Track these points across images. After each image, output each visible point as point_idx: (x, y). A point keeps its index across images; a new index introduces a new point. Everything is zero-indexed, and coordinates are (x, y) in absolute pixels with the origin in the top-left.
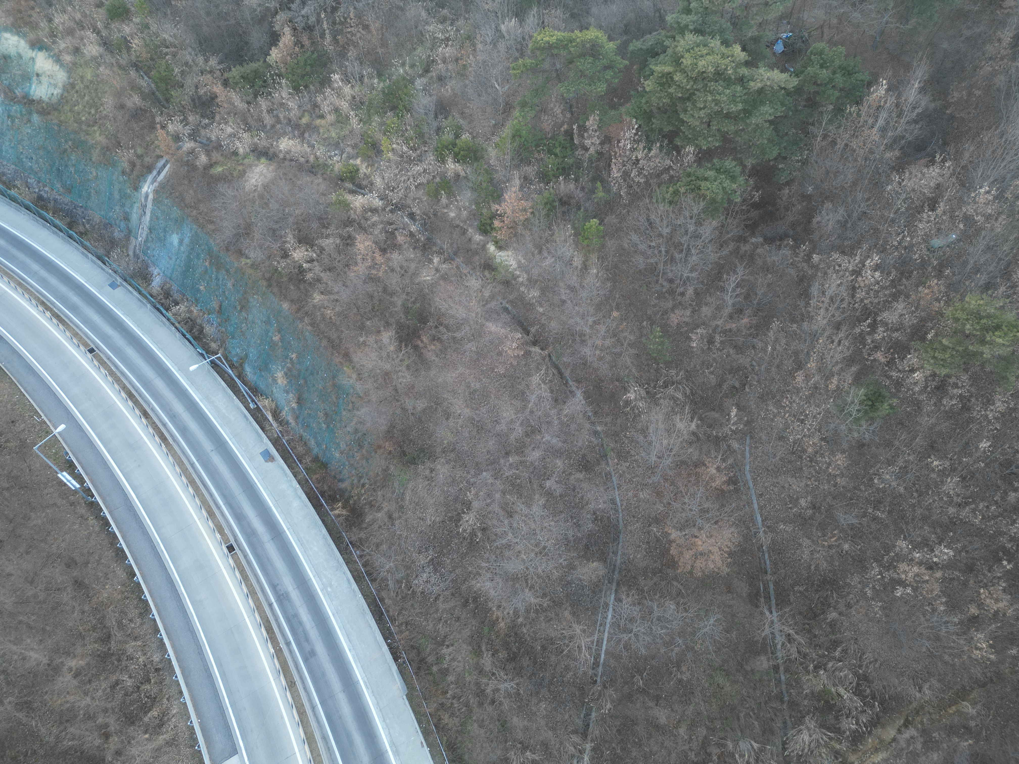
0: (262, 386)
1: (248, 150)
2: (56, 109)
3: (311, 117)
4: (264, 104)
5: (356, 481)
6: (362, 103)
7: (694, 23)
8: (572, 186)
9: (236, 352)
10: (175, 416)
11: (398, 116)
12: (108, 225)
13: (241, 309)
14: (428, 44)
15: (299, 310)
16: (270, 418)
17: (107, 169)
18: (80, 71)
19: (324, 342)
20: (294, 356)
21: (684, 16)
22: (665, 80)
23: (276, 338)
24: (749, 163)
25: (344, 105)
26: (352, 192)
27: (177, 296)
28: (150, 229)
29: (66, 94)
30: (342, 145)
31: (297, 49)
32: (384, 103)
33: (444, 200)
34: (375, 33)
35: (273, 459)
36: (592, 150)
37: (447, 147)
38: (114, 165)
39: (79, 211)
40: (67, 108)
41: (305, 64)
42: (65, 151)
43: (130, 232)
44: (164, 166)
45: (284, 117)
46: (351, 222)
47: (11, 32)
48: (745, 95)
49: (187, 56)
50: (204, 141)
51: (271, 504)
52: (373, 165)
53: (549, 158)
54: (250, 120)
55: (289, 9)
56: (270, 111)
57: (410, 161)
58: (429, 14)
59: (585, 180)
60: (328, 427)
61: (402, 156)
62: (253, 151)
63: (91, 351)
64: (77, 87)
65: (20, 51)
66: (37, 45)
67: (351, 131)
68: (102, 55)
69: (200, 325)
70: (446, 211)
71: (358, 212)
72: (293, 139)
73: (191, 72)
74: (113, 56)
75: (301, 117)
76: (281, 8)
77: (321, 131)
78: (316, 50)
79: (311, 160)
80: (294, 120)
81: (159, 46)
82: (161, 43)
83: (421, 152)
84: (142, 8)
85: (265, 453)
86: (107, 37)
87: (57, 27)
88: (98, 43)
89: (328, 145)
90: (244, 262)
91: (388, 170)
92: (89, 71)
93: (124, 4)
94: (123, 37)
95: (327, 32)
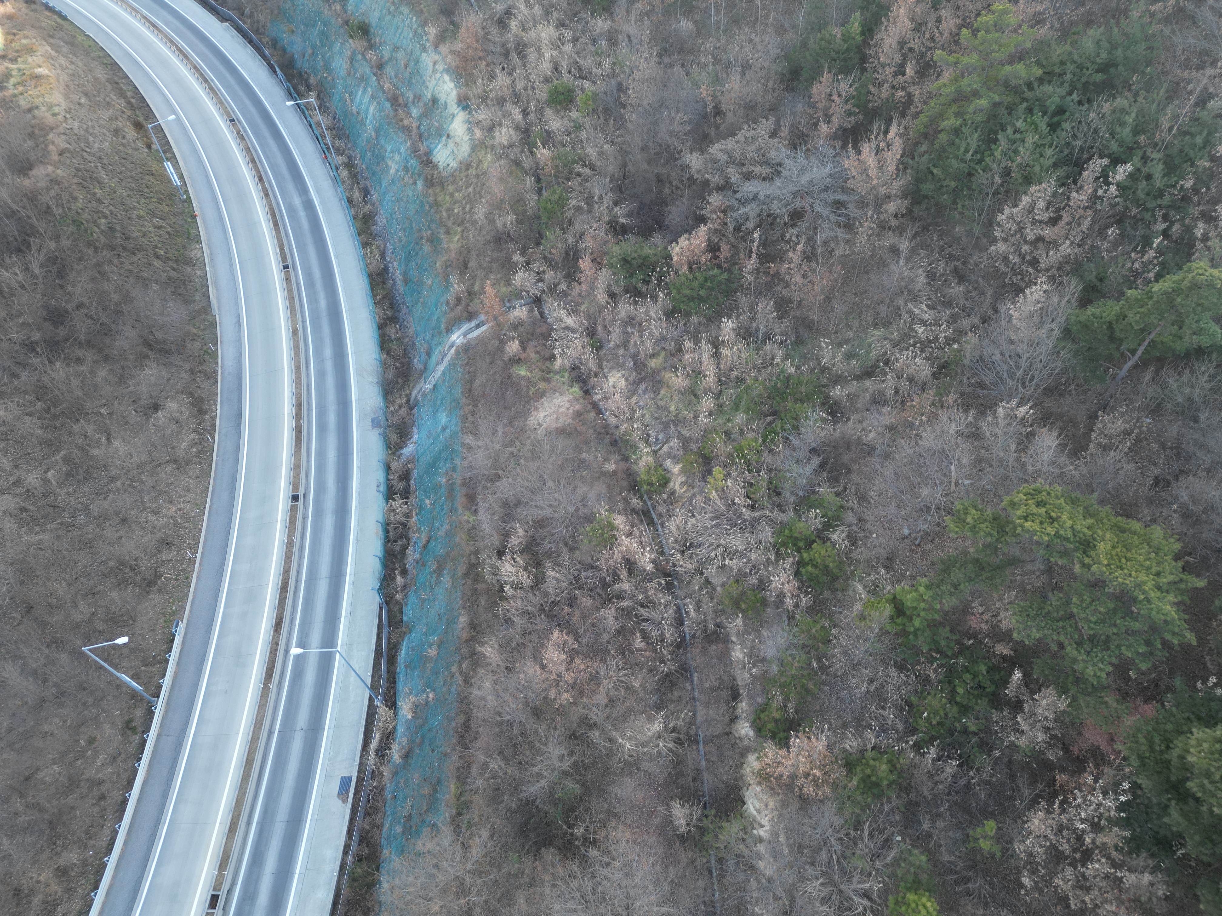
1: (567, 364)
2: (441, 184)
3: (665, 362)
15: (469, 641)
16: (374, 744)
18: (482, 154)
25: (709, 376)
27: (413, 484)
29: (458, 172)
30: (673, 429)
31: (704, 259)
32: (769, 396)
35: (346, 798)
40: (450, 189)
44: (483, 324)
49: (598, 187)
52: (689, 488)
54: (600, 320)
61: (729, 506)
62: (573, 369)
63: (295, 499)
64: (470, 171)
66: (464, 102)
67: (696, 417)
68: (511, 146)
69: (408, 540)
70: (734, 639)
71: (612, 563)
72: (627, 380)
73: (589, 211)
74: (522, 151)
75: (653, 356)
76: (725, 187)
77: (662, 392)
78: (729, 270)
79: (623, 428)
80: (642, 355)
81: (574, 162)
82: (580, 159)
83: (761, 517)
84: (585, 103)
85: (345, 782)
86: (531, 125)
87: (491, 91)
88: (518, 128)
89: (656, 418)
90: (467, 516)
91: (700, 514)
92: (489, 157)
93: (571, 91)
94: (546, 131)
95: (754, 256)
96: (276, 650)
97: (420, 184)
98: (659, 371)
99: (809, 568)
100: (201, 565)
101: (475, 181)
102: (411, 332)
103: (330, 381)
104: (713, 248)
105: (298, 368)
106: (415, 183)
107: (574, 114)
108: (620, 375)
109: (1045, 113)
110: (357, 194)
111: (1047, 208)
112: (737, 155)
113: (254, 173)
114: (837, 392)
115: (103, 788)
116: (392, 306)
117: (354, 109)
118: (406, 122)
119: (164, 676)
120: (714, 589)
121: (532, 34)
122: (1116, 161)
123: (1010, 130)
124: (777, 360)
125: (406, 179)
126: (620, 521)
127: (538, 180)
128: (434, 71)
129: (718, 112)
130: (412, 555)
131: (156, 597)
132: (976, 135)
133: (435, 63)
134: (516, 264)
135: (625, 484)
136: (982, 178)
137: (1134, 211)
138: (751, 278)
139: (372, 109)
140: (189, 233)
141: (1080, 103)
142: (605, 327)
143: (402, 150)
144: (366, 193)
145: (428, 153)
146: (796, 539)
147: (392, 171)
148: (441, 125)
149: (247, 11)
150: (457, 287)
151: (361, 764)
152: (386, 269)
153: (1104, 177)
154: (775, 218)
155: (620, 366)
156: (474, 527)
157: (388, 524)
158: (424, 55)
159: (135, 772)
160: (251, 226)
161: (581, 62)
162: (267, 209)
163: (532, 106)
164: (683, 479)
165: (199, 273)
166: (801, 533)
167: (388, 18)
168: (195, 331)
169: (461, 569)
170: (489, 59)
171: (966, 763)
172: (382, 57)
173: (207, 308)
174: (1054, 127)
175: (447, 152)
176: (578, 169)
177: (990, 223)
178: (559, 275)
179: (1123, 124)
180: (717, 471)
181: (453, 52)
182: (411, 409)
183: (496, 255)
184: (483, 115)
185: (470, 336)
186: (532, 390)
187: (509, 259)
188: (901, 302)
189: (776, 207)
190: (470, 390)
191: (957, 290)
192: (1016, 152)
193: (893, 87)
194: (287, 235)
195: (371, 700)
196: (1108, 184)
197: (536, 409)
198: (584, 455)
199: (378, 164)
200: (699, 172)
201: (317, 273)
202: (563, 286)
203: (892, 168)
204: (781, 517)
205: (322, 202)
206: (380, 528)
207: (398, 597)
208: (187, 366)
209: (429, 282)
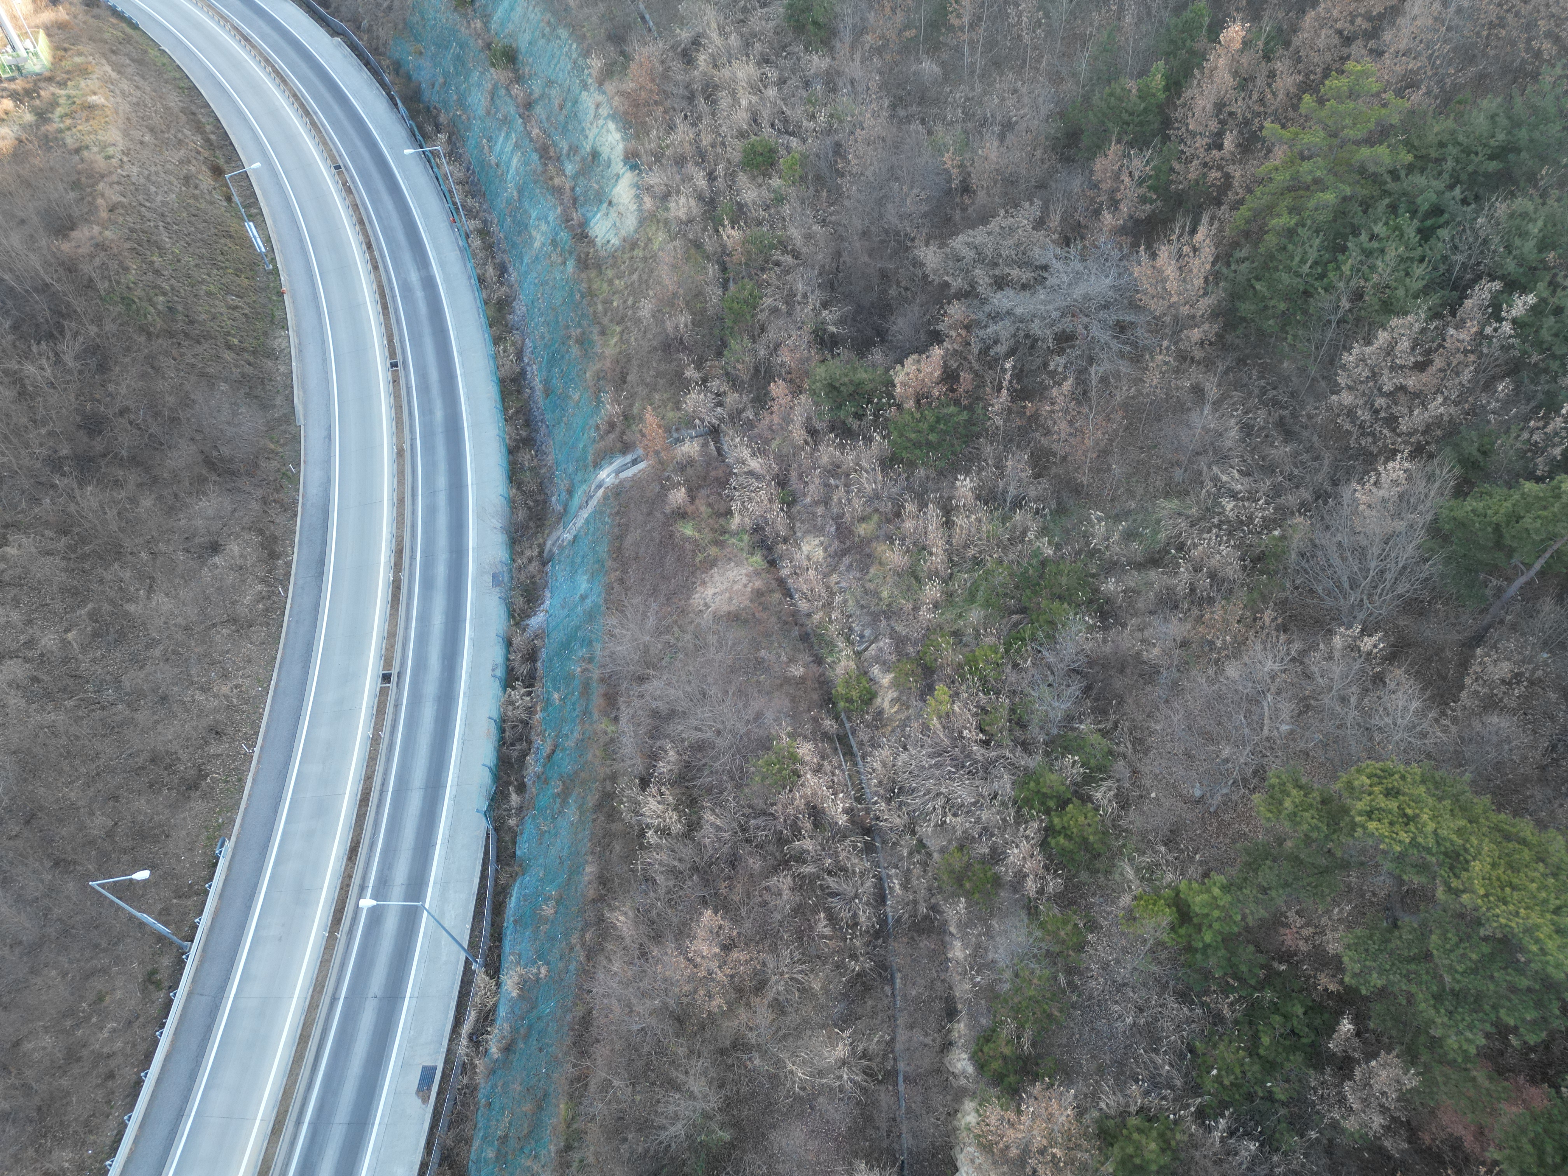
1: (748, 523)
2: (598, 267)
3: (878, 529)
10: (385, 883)
12: (552, 479)
14: (1194, 510)
15: (596, 901)
18: (652, 230)
29: (620, 253)
30: (884, 623)
31: (938, 391)
35: (427, 1097)
40: (609, 274)
44: (642, 459)
47: (618, 123)
49: (802, 282)
52: (902, 708)
63: (386, 679)
64: (636, 252)
66: (632, 160)
67: (916, 609)
68: (690, 221)
69: (530, 743)
70: (953, 930)
71: (791, 810)
72: (825, 550)
73: (789, 314)
74: (705, 229)
75: (863, 519)
76: (969, 294)
77: (872, 571)
78: (970, 408)
79: (817, 617)
80: (848, 518)
81: (772, 247)
82: (780, 242)
83: (998, 758)
84: (791, 168)
85: (427, 1075)
86: (718, 193)
87: (668, 146)
88: (700, 198)
89: (863, 607)
90: (604, 725)
91: (914, 748)
92: (661, 236)
93: (772, 151)
94: (738, 203)
95: (1004, 392)
96: (348, 885)
97: (571, 265)
98: (870, 541)
99: (1061, 840)
100: (258, 762)
101: (641, 265)
102: (550, 460)
103: (442, 520)
104: (950, 377)
105: (401, 501)
107: (776, 182)
108: (817, 542)
109: (1414, 213)
110: (490, 271)
111: (1413, 349)
112: (989, 252)
113: (361, 238)
114: (1110, 586)
115: (113, 1063)
116: (527, 424)
117: (493, 160)
118: (557, 181)
119: (200, 913)
120: (929, 855)
121: (726, 72)
122: (1513, 286)
123: (1364, 237)
124: (1031, 535)
125: (554, 257)
126: (806, 750)
127: (724, 269)
128: (597, 116)
129: (966, 189)
130: (533, 766)
131: (198, 805)
132: (1317, 241)
133: (598, 106)
134: (688, 381)
135: (815, 697)
136: (1322, 300)
137: (1535, 358)
138: (999, 422)
139: (515, 161)
140: (273, 316)
141: (1465, 202)
142: (800, 477)
143: (551, 218)
144: (502, 270)
145: (584, 224)
146: (1045, 795)
148: (601, 188)
149: (365, 24)
150: (610, 408)
151: (449, 1051)
152: (523, 373)
153: (1495, 309)
154: (1036, 340)
155: (818, 530)
156: (612, 740)
157: (504, 721)
159: (155, 1043)
160: (354, 308)
161: (788, 112)
162: (375, 287)
163: (720, 170)
164: (895, 694)
165: (282, 369)
166: (1051, 787)
167: (542, 42)
168: (272, 446)
169: (592, 800)
170: (668, 103)
171: (1269, 1143)
172: (531, 94)
173: (289, 417)
174: (1426, 234)
175: (608, 224)
176: (777, 255)
177: (1332, 362)
178: (745, 398)
179: (1523, 235)
180: (941, 689)
181: (622, 93)
182: (544, 564)
183: (663, 367)
184: (656, 178)
185: (623, 475)
186: (700, 557)
187: (679, 374)
188: (1202, 463)
189: (1036, 328)
190: (619, 548)
191: (1281, 451)
192: (1373, 268)
193: (1205, 165)
194: (398, 321)
195: (467, 963)
196: (1500, 320)
197: (704, 583)
198: (763, 653)
200: (935, 271)
201: (434, 375)
202: (749, 414)
203: (1198, 282)
204: (1025, 761)
205: (447, 280)
206: (493, 726)
207: (512, 822)
208: (260, 493)
209: (576, 397)
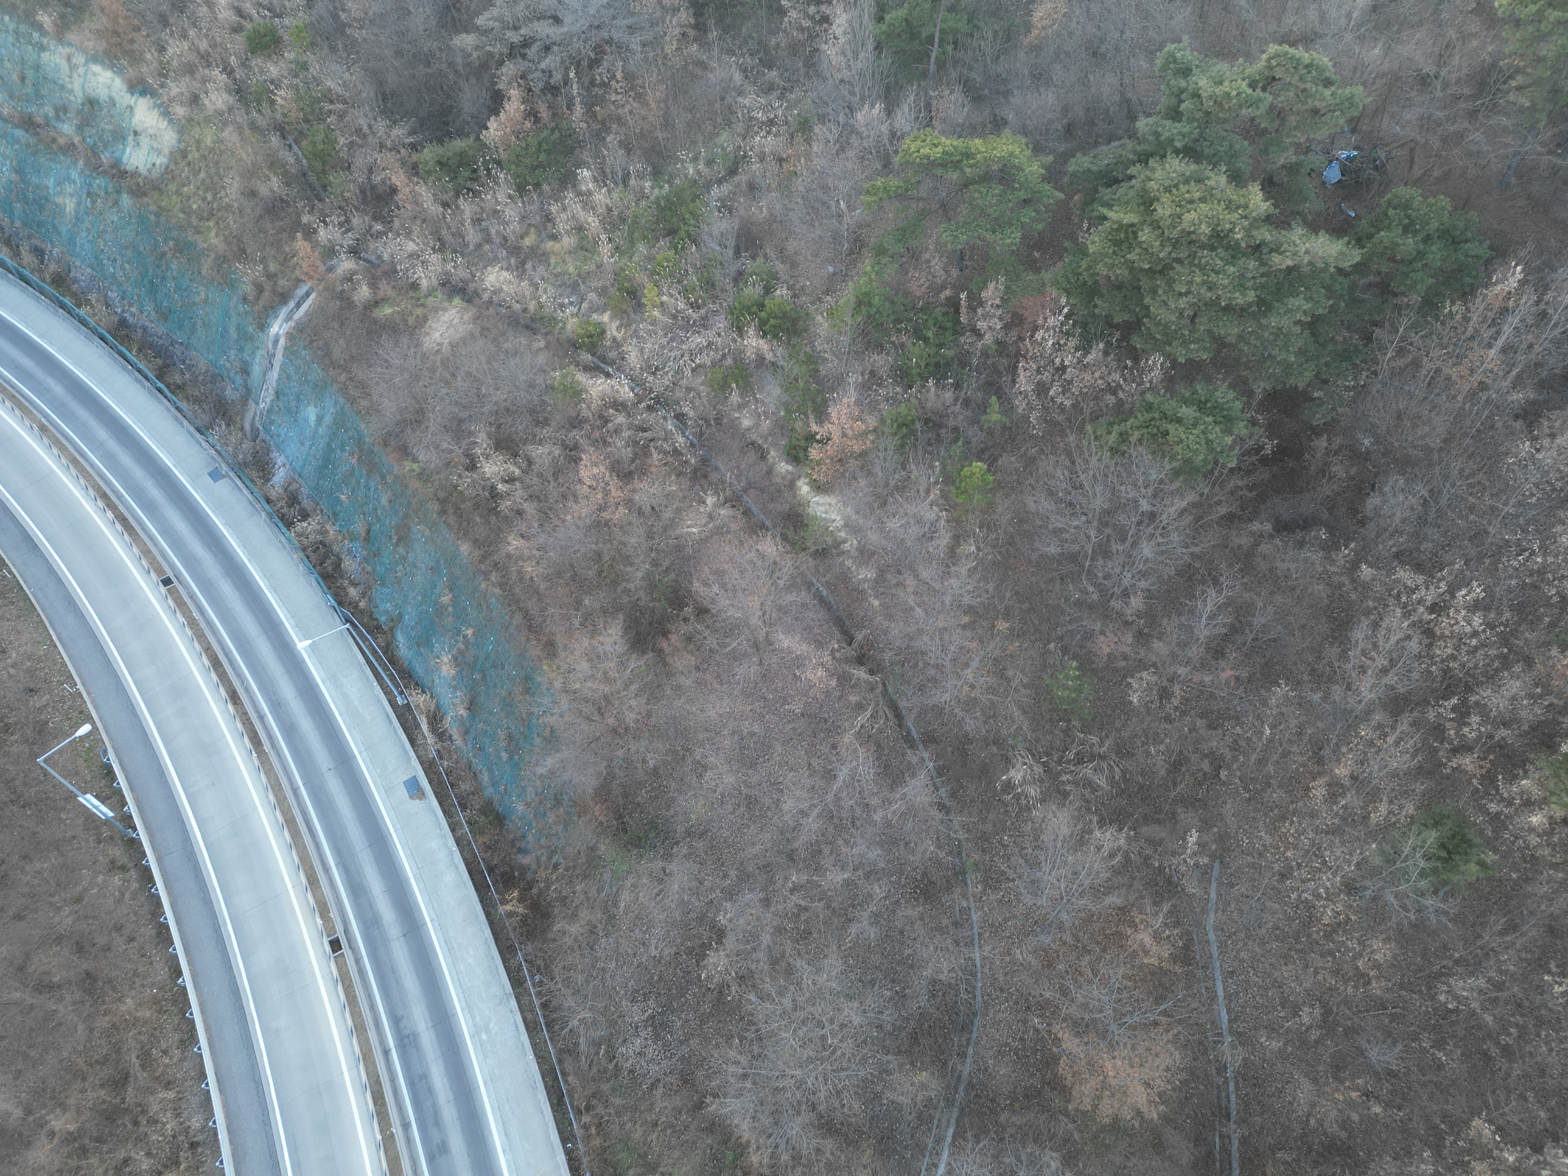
0: (419, 670)
1: (435, 282)
2: (156, 188)
3: (539, 236)
4: (467, 208)
5: (543, 858)
6: (623, 220)
7: (1184, 136)
8: (949, 395)
9: (385, 609)
10: (279, 704)
11: (676, 248)
12: (216, 378)
13: (399, 540)
14: (740, 128)
15: (483, 558)
16: (425, 727)
17: (222, 290)
18: (196, 132)
19: (518, 618)
20: (469, 632)
21: (1168, 123)
22: (1122, 236)
23: (446, 599)
24: (1260, 388)
25: (593, 222)
26: (587, 369)
27: (307, 504)
28: (277, 393)
29: (173, 167)
30: (582, 287)
31: (528, 125)
32: (657, 222)
33: (735, 398)
34: (653, 105)
35: (423, 794)
36: (988, 338)
37: (748, 309)
38: (232, 285)
39: (178, 350)
40: (172, 187)
41: (539, 151)
42: (164, 254)
43: (249, 391)
44: (308, 294)
45: (498, 232)
46: (580, 422)
47: (102, 63)
48: (1262, 275)
49: (361, 118)
50: (373, 258)
51: (410, 874)
52: (628, 326)
53: (914, 344)
54: (444, 232)
55: (524, 56)
56: (477, 221)
57: (688, 326)
58: (747, 77)
59: (972, 388)
60: (511, 757)
61: (675, 317)
62: (443, 285)
63: (167, 582)
64: (190, 157)
65: (114, 94)
66: (138, 87)
67: (599, 267)
68: (230, 109)
69: (337, 554)
70: (737, 415)
71: (594, 409)
72: (508, 269)
74: (248, 111)
75: (523, 235)
76: (512, 53)
77: (553, 261)
78: (558, 128)
79: (531, 308)
80: (511, 240)
81: (318, 100)
82: (324, 96)
83: (707, 313)
84: (296, 39)
85: (410, 785)
86: (242, 82)
87: (170, 59)
88: (228, 90)
89: (560, 286)
90: (408, 467)
91: (651, 338)
92: (209, 131)
93: (272, 32)
95: (578, 101)
97: (126, 200)
98: (538, 247)
100: (89, 694)
101: (203, 164)
103: (126, 460)
104: (532, 114)
106: (116, 203)
108: (497, 269)
114: (716, 191)
116: (159, 352)
118: (61, 141)
120: (698, 390)
124: (648, 189)
125: (99, 206)
126: (579, 377)
127: (286, 133)
128: (73, 67)
130: (349, 565)
133: (69, 58)
134: (310, 224)
135: (564, 348)
142: (455, 233)
143: (74, 175)
144: (38, 252)
145: (116, 164)
146: (747, 306)
147: (70, 206)
148: (117, 125)
151: (419, 757)
152: (123, 321)
155: (493, 261)
156: (422, 471)
157: (305, 550)
158: (45, 56)
163: (232, 62)
164: (618, 323)
166: (749, 303)
169: (433, 511)
170: (146, 28)
175: (144, 151)
180: (649, 289)
181: (91, 35)
182: (255, 439)
183: (278, 224)
184: (175, 90)
185: (295, 318)
188: (730, 101)
190: (332, 361)
191: (771, 76)
195: (393, 703)
197: (427, 334)
198: (506, 345)
199: (41, 208)
200: (475, 49)
207: (363, 604)
209: (201, 297)
